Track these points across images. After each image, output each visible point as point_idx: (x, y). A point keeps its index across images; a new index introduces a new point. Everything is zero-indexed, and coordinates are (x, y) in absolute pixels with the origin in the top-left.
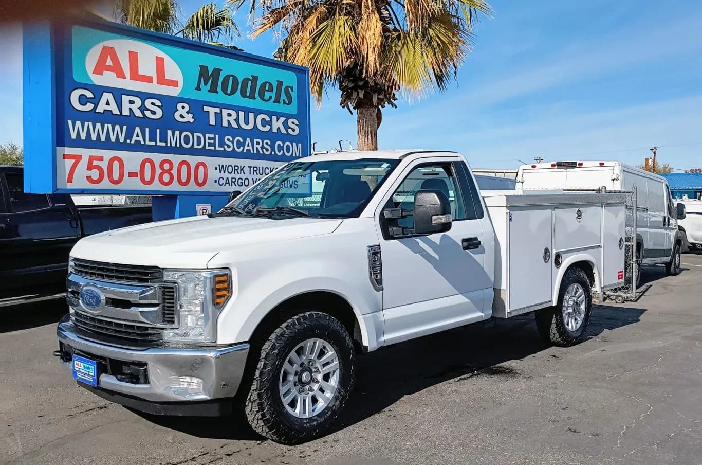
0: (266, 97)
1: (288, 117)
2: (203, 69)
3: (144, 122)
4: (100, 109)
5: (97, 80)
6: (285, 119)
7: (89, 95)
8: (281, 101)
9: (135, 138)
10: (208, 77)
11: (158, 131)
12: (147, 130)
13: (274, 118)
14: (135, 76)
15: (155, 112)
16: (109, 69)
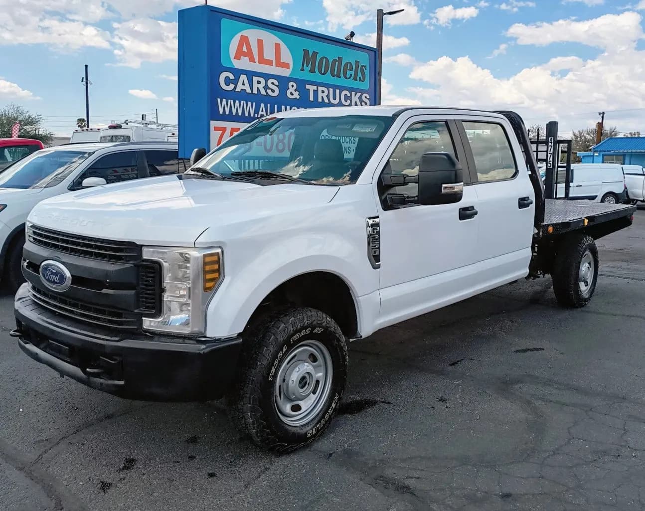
0: (348, 76)
1: (363, 92)
2: (306, 52)
3: (267, 99)
4: (238, 89)
5: (238, 64)
6: (360, 94)
7: (232, 77)
8: (358, 78)
9: (261, 113)
10: (308, 58)
11: (276, 106)
12: (269, 105)
13: (353, 93)
14: (262, 61)
15: (274, 90)
16: (245, 55)
